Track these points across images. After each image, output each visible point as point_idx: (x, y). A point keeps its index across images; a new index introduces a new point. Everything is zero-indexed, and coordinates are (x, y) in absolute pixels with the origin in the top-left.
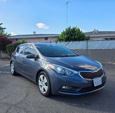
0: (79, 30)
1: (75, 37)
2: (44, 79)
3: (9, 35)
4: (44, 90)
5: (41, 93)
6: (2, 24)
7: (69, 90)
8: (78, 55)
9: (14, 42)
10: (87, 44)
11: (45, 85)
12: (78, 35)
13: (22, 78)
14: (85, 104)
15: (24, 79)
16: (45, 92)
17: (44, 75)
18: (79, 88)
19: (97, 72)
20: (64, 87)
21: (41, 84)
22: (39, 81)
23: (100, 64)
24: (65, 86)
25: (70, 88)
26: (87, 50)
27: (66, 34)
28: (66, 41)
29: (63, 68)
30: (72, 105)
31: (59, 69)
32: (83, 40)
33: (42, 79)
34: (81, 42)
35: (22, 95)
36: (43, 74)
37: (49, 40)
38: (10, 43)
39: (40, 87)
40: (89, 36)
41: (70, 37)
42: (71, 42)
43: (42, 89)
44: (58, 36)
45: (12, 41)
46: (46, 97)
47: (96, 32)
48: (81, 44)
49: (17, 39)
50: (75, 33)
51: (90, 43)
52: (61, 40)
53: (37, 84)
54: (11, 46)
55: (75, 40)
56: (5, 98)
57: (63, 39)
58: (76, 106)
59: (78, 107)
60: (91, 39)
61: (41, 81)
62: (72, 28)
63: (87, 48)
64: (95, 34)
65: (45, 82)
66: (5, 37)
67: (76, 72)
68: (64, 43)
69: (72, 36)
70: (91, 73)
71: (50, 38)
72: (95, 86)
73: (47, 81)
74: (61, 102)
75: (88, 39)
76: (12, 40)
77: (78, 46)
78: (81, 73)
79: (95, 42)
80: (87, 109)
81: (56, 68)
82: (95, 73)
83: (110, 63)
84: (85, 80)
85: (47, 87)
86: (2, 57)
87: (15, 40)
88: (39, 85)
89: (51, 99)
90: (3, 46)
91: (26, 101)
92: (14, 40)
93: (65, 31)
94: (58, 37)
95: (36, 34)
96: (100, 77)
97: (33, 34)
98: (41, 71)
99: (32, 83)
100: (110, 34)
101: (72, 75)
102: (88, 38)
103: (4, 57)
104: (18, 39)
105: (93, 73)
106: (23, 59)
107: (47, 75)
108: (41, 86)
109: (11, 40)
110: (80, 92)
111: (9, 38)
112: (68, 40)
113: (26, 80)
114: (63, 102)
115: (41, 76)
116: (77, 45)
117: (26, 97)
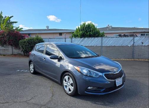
0: (94, 26)
1: (90, 33)
2: (70, 80)
3: (20, 29)
4: (70, 90)
5: (66, 93)
6: (13, 16)
7: (95, 90)
8: (98, 56)
9: (27, 37)
10: (102, 40)
11: (70, 85)
12: (94, 31)
13: (42, 77)
14: (107, 102)
15: (44, 78)
16: (70, 92)
17: (70, 76)
18: (103, 88)
19: (118, 73)
20: (89, 88)
21: (66, 85)
22: (64, 81)
23: (119, 64)
24: (90, 86)
25: (95, 88)
26: (102, 46)
27: (81, 30)
28: (81, 38)
29: (88, 70)
30: (97, 104)
31: (85, 71)
32: (98, 36)
33: (67, 80)
34: (96, 38)
35: (48, 95)
36: (68, 75)
37: (63, 36)
38: (23, 38)
39: (64, 87)
40: (104, 32)
41: (85, 33)
42: (86, 39)
43: (67, 89)
44: (73, 31)
45: (24, 37)
46: (71, 96)
47: (110, 28)
48: (96, 41)
49: (29, 34)
50: (90, 30)
51: (104, 39)
52: (76, 36)
53: (61, 84)
54: (25, 42)
55: (90, 36)
56: (32, 98)
57: (78, 35)
58: (100, 104)
59: (102, 105)
60: (106, 36)
61: (66, 81)
62: (87, 24)
63: (102, 44)
64: (110, 30)
65: (71, 83)
66: (17, 32)
67: (100, 74)
68: (79, 39)
69: (87, 33)
70: (114, 74)
71: (65, 34)
72: (117, 86)
73: (72, 82)
74: (86, 100)
75: (102, 36)
76: (25, 35)
77: (93, 43)
78: (105, 75)
79: (109, 38)
80: (111, 106)
81: (81, 70)
82: (117, 74)
83: (123, 60)
84: (108, 81)
85: (73, 87)
86: (14, 53)
87: (28, 35)
88: (64, 85)
89: (76, 98)
90: (15, 41)
91: (54, 101)
92: (26, 35)
93: (79, 27)
94: (73, 33)
95: (49, 28)
96: (121, 77)
97: (46, 28)
98: (66, 72)
99: (54, 83)
100: (125, 30)
101: (98, 76)
102: (103, 34)
103: (16, 53)
104: (31, 34)
105: (115, 74)
106: (44, 58)
107: (73, 76)
108: (66, 86)
109: (23, 35)
110: (104, 92)
111: (21, 32)
112: (83, 36)
113: (47, 79)
114: (88, 101)
115: (66, 77)
116: (92, 41)
117: (52, 97)
